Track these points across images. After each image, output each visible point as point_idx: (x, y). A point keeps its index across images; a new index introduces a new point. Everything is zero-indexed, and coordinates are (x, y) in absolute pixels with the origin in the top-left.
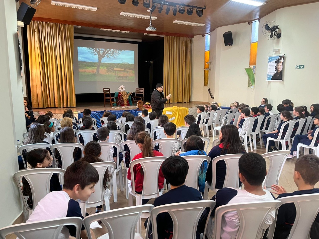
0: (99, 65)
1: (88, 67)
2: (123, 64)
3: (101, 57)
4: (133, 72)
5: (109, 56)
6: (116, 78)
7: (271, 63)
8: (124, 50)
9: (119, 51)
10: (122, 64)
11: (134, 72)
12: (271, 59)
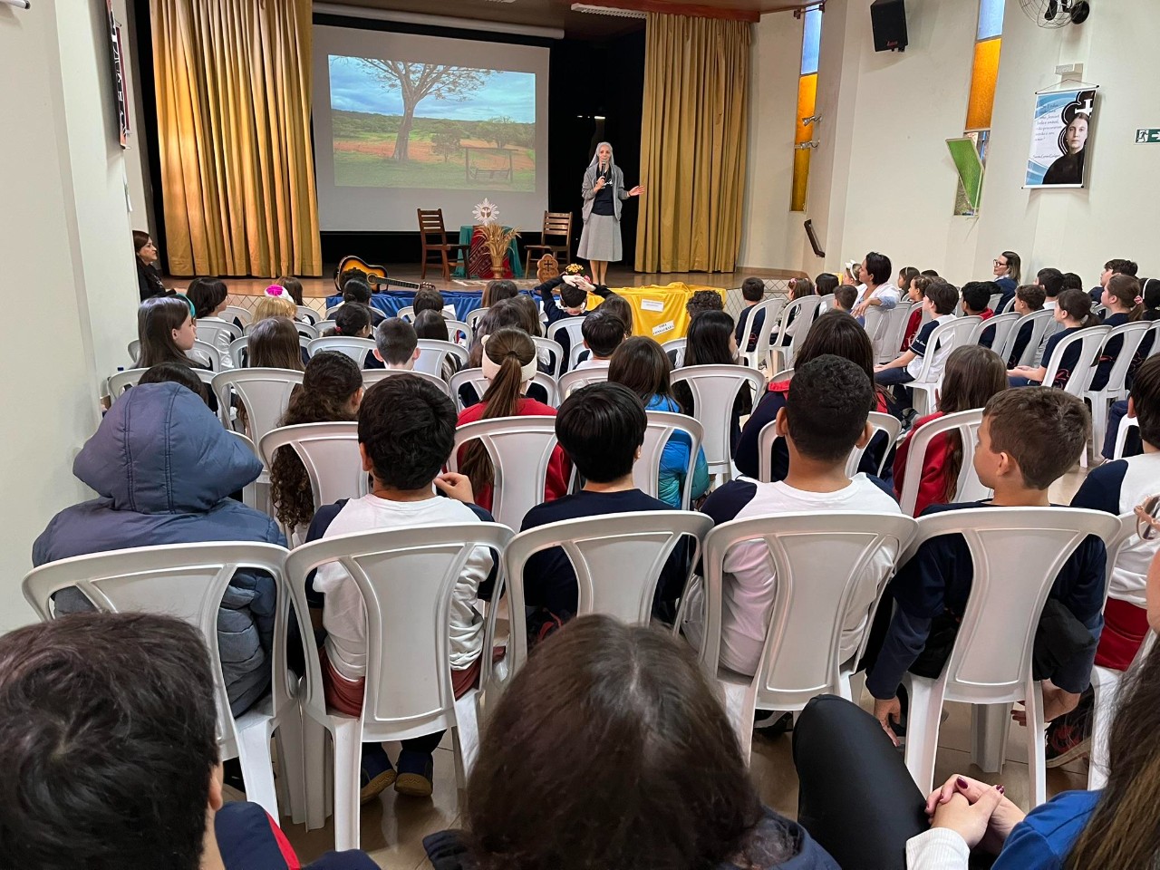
0: (406, 124)
1: (367, 135)
2: (495, 125)
3: (412, 95)
4: (529, 156)
5: (444, 94)
6: (467, 176)
7: (1044, 120)
8: (499, 69)
9: (480, 75)
10: (489, 123)
11: (532, 152)
12: (1045, 104)
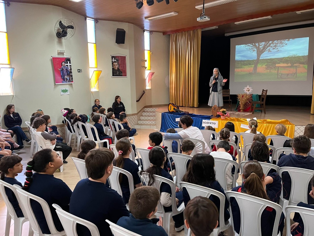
0: (257, 62)
1: (245, 67)
2: (291, 58)
3: (260, 53)
4: (304, 67)
5: (271, 50)
6: (278, 76)
9: (286, 41)
10: (288, 58)
